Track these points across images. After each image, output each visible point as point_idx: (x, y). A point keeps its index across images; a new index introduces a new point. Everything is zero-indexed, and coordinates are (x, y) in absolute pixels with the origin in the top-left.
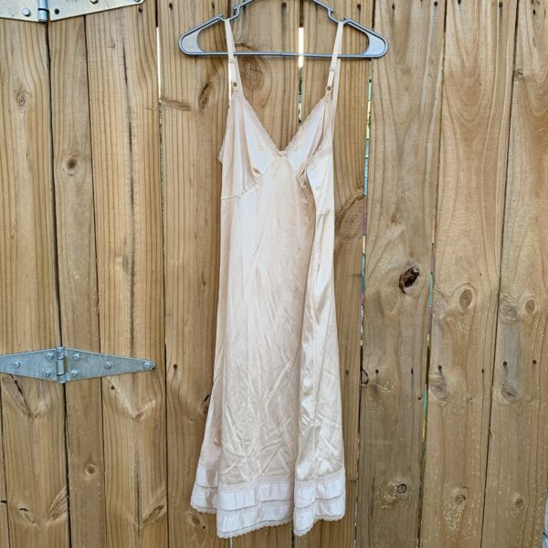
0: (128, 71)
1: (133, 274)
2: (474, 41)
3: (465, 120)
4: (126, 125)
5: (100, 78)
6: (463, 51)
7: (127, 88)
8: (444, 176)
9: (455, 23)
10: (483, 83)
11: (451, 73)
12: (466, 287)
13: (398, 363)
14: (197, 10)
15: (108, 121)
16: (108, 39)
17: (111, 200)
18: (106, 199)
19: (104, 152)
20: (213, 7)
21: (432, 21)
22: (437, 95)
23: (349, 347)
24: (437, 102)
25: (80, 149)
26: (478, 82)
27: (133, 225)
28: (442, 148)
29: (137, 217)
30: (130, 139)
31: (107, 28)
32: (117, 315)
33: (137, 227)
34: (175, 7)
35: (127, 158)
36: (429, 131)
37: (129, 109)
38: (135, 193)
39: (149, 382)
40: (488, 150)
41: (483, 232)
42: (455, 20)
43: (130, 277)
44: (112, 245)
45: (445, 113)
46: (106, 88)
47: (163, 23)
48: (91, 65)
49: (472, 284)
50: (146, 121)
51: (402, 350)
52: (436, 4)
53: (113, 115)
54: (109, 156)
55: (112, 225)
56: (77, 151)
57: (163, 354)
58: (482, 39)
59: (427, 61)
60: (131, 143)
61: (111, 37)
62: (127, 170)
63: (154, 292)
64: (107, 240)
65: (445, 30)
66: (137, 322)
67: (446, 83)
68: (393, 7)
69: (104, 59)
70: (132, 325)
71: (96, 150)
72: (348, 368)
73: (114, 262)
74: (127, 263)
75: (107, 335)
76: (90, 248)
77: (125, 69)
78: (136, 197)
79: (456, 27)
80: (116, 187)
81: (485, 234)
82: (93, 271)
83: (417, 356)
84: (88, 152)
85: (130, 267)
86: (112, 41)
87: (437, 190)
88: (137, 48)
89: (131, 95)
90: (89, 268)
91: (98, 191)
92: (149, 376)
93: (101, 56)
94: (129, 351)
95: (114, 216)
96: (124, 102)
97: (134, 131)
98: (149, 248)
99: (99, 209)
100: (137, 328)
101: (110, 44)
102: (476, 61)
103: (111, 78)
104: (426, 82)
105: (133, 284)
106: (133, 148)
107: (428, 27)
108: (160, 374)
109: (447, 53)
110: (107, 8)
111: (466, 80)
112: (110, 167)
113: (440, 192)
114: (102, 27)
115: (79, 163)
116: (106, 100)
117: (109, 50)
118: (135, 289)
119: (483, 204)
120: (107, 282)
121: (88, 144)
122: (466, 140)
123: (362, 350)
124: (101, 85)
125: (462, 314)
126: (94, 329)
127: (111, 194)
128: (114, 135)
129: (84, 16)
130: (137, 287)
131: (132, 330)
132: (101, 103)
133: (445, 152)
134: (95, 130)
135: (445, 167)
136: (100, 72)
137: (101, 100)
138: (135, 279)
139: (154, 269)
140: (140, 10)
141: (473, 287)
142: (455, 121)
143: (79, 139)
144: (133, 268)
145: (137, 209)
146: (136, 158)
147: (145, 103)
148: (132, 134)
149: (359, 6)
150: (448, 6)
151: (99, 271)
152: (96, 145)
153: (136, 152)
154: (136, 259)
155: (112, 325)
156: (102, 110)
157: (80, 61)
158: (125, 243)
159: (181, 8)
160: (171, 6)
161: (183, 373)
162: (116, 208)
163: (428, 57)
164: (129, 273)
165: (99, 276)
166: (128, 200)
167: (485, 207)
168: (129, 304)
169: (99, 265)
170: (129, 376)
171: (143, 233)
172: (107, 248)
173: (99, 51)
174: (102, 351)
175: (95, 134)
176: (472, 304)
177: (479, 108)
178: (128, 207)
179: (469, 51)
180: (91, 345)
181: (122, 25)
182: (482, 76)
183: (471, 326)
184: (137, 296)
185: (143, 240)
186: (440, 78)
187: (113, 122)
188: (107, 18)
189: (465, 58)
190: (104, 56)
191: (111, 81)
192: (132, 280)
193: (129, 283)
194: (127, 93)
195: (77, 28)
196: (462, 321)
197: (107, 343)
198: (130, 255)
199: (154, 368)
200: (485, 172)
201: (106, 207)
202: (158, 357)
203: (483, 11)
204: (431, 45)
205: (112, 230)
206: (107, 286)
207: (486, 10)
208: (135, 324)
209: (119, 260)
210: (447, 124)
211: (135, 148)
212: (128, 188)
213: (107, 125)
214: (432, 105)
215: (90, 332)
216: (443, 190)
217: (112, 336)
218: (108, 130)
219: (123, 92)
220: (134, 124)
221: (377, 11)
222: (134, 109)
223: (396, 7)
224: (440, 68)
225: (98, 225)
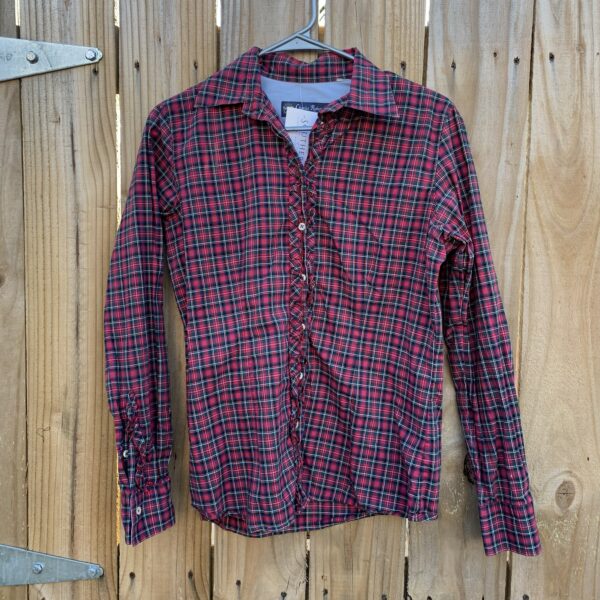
0: (76, 154)
1: (75, 439)
2: (575, 113)
3: (563, 228)
4: (72, 228)
5: (39, 165)
6: (558, 126)
7: (75, 178)
8: (531, 309)
9: (545, 89)
10: (589, 175)
11: (540, 159)
12: (566, 477)
13: (461, 588)
14: (174, 70)
15: (47, 223)
16: (51, 111)
17: (49, 333)
18: (42, 331)
19: (41, 266)
20: (196, 67)
21: (510, 86)
22: (520, 191)
23: (388, 560)
24: (518, 202)
25: (9, 261)
26: (581, 173)
27: (77, 369)
28: (527, 269)
29: (84, 357)
30: (77, 250)
31: (50, 95)
32: (52, 498)
33: (83, 371)
34: (143, 67)
35: (72, 274)
36: (506, 243)
37: (77, 206)
38: (80, 324)
39: (95, 593)
40: (596, 272)
41: (591, 395)
42: (545, 84)
43: (71, 443)
44: (49, 397)
45: (532, 219)
46: (47, 177)
47: (126, 89)
48: (28, 147)
49: (574, 472)
50: (99, 223)
51: (468, 568)
52: (517, 61)
53: (55, 215)
54: (48, 271)
55: (48, 368)
56: (7, 264)
57: (115, 556)
58: (587, 111)
59: (504, 141)
60: (78, 254)
61: (55, 108)
62: (72, 292)
63: (104, 466)
64: (41, 389)
65: (530, 99)
66: (79, 507)
67: (534, 173)
68: (454, 66)
69: (45, 138)
70: (73, 511)
71: (31, 262)
72: (385, 592)
73: (50, 420)
74: (68, 423)
75: (38, 526)
76: (18, 398)
77: (73, 152)
78: (83, 329)
79: (546, 94)
80: (56, 315)
81: (594, 397)
82: (22, 432)
83: (491, 579)
84: (20, 265)
85: (71, 428)
86: (56, 113)
87: (521, 331)
88: (90, 122)
89: (80, 187)
90: (16, 429)
91: (32, 320)
92: (95, 586)
93: (41, 134)
94: (68, 549)
95: (52, 355)
96: (71, 196)
97: (83, 236)
98: (99, 402)
99: (32, 344)
100: (79, 517)
101: (53, 119)
102: (578, 142)
103: (53, 164)
104: (503, 172)
105: (75, 453)
106: (81, 261)
107: (505, 94)
108: (110, 585)
109: (533, 131)
110: (50, 69)
111: (563, 171)
112: (49, 287)
113: (524, 333)
114: (43, 95)
115: (7, 280)
116: (46, 193)
117: (52, 126)
118: (77, 461)
119: (591, 354)
120: (40, 446)
121: (20, 254)
122: (563, 259)
123: (407, 564)
124: (39, 173)
125: (559, 518)
126: (21, 514)
127: (49, 325)
128: (55, 243)
129: (20, 79)
130: (81, 457)
131: (73, 518)
132: (39, 199)
133: (531, 275)
134: (30, 236)
135: (531, 299)
136: (39, 156)
137: (39, 195)
138: (78, 446)
139: (104, 432)
140: (96, 72)
141: (575, 477)
142: (546, 230)
143: (8, 246)
144: (75, 430)
145: (83, 346)
146: (84, 274)
147: (99, 198)
148: (80, 242)
149: (403, 65)
150: (535, 65)
151: (29, 432)
152: (31, 256)
153: (85, 266)
154: (80, 417)
155: (45, 510)
156: (40, 207)
157: (13, 140)
158: (66, 394)
159: (152, 68)
160: (137, 66)
161: (143, 585)
162: (56, 343)
163: (505, 135)
164: (71, 436)
165: (30, 440)
166: (72, 334)
167: (595, 358)
168: (69, 482)
169: (30, 424)
170: (67, 586)
171: (91, 379)
172: (41, 401)
173: (38, 128)
174: (30, 547)
175: (30, 239)
176: (575, 503)
177: (584, 211)
178: (71, 343)
179: (568, 127)
180: (16, 537)
181: (70, 91)
182: (587, 163)
183: (574, 537)
184: (81, 470)
185: (91, 389)
186: (523, 168)
187: (55, 225)
188: (50, 83)
189: (561, 138)
190: (45, 134)
191: (53, 168)
192: (75, 447)
193: (70, 452)
194: (75, 184)
195: (10, 95)
196: (560, 528)
197: (38, 536)
198: (72, 411)
199: (102, 577)
200: (592, 307)
201: (41, 342)
202: (108, 559)
203: (588, 71)
204: (511, 119)
205: (48, 375)
206: (39, 454)
207: (592, 69)
208: (77, 510)
209: (57, 417)
210: (534, 234)
211: (83, 260)
212: (72, 317)
213: (47, 229)
214: (512, 206)
215: (15, 518)
216: (530, 330)
217: (45, 525)
218: (47, 234)
219: (69, 183)
220: (83, 227)
221: (430, 72)
222: (84, 207)
223: (457, 66)
224: (524, 153)
225: (31, 366)
